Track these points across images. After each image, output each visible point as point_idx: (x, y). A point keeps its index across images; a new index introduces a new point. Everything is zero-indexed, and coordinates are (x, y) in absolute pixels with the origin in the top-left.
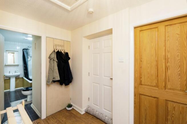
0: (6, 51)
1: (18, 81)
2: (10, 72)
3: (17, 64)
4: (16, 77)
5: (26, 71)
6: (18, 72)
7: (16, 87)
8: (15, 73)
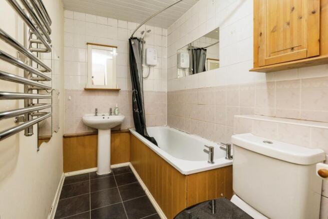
0: (88, 44)
1: (117, 141)
2: (96, 110)
3: (115, 88)
4: (111, 129)
5: (139, 110)
6: (116, 112)
7: (113, 161)
8: (111, 113)
